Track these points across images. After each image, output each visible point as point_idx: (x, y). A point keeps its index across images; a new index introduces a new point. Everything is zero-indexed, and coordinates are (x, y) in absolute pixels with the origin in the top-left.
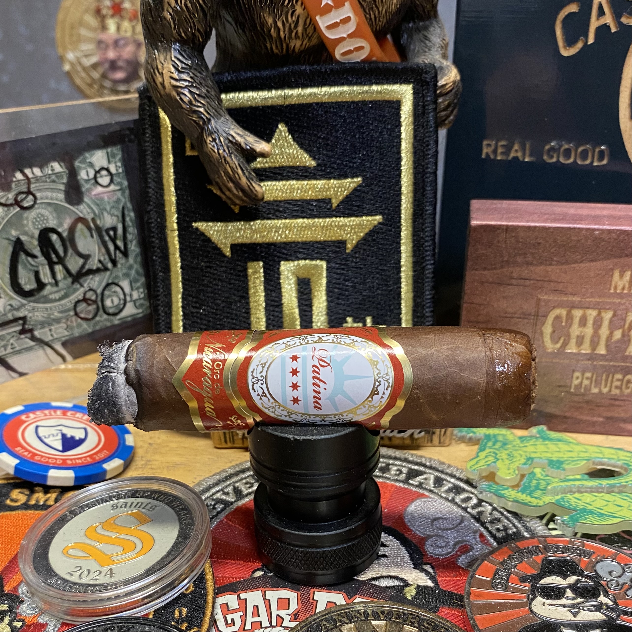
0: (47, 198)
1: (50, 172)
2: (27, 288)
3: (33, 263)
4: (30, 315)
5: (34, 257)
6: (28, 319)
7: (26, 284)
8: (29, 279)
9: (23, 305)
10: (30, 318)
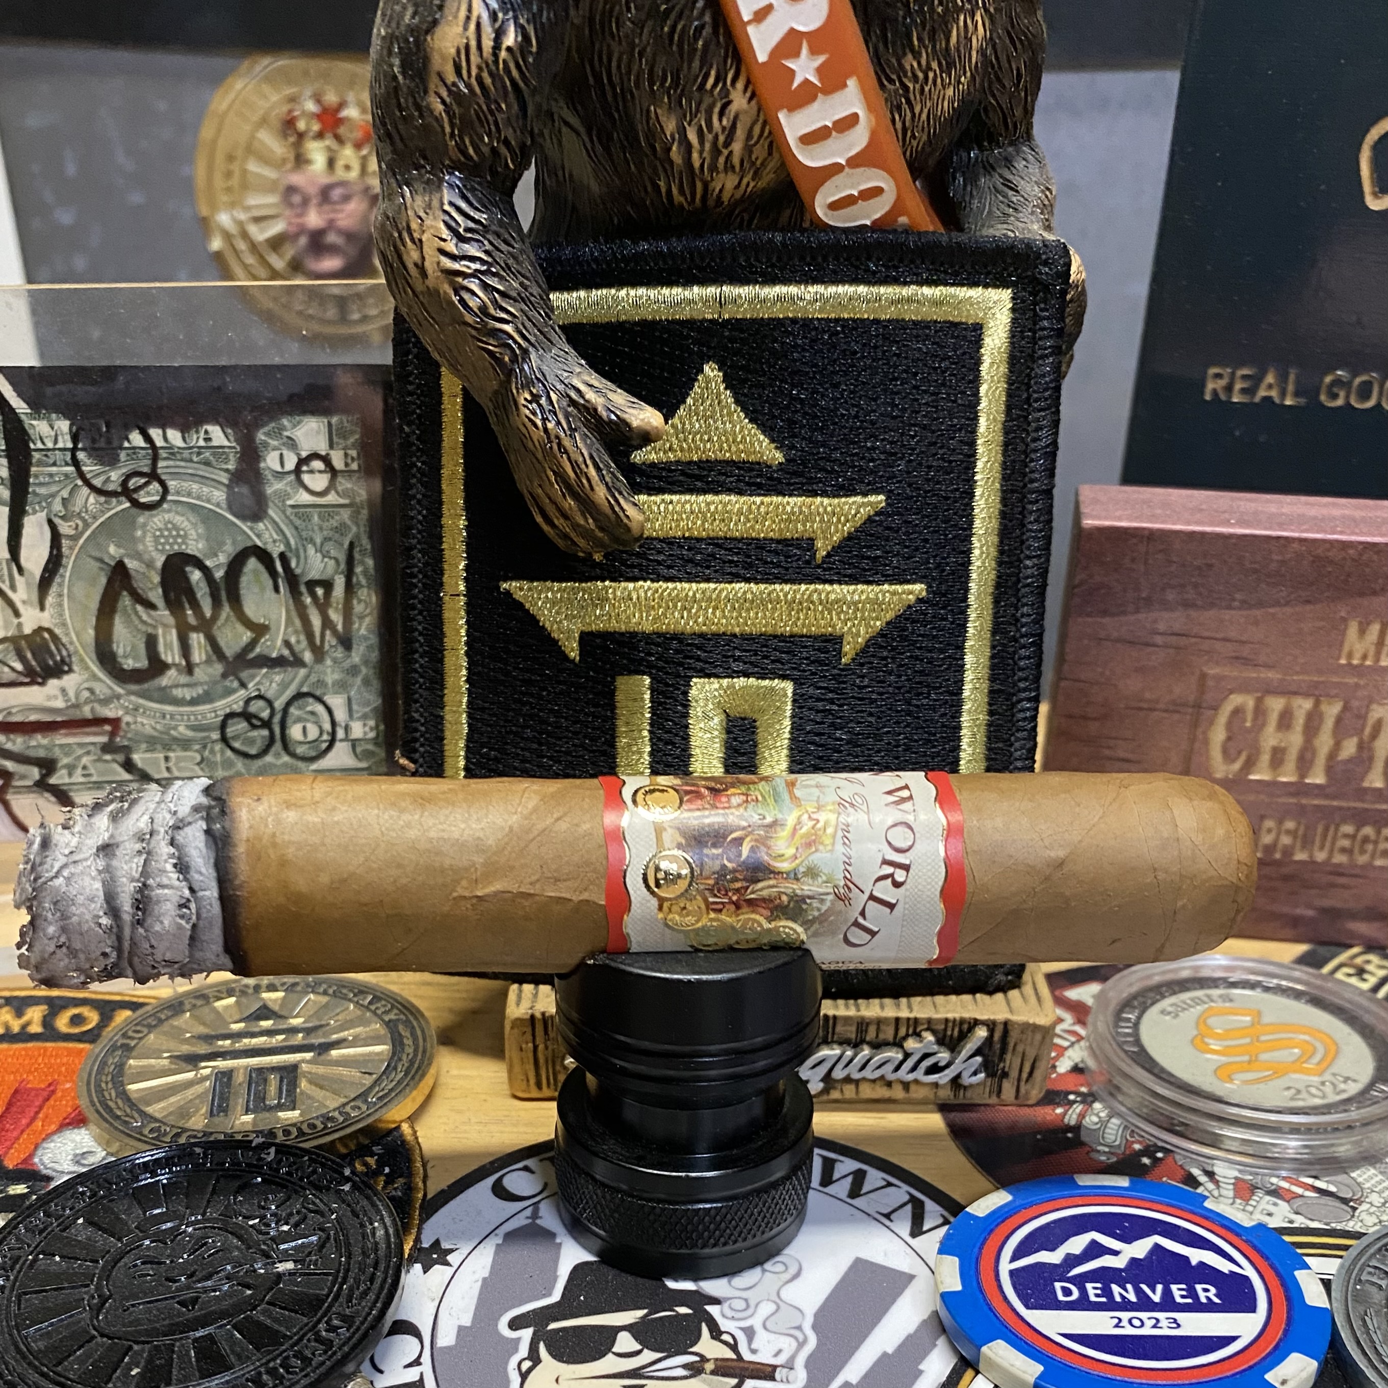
0: (189, 495)
1: (202, 443)
2: (129, 664)
3: (145, 617)
4: (128, 718)
5: (150, 606)
6: (123, 725)
7: (125, 657)
8: (134, 647)
9: (118, 697)
10: (128, 724)
